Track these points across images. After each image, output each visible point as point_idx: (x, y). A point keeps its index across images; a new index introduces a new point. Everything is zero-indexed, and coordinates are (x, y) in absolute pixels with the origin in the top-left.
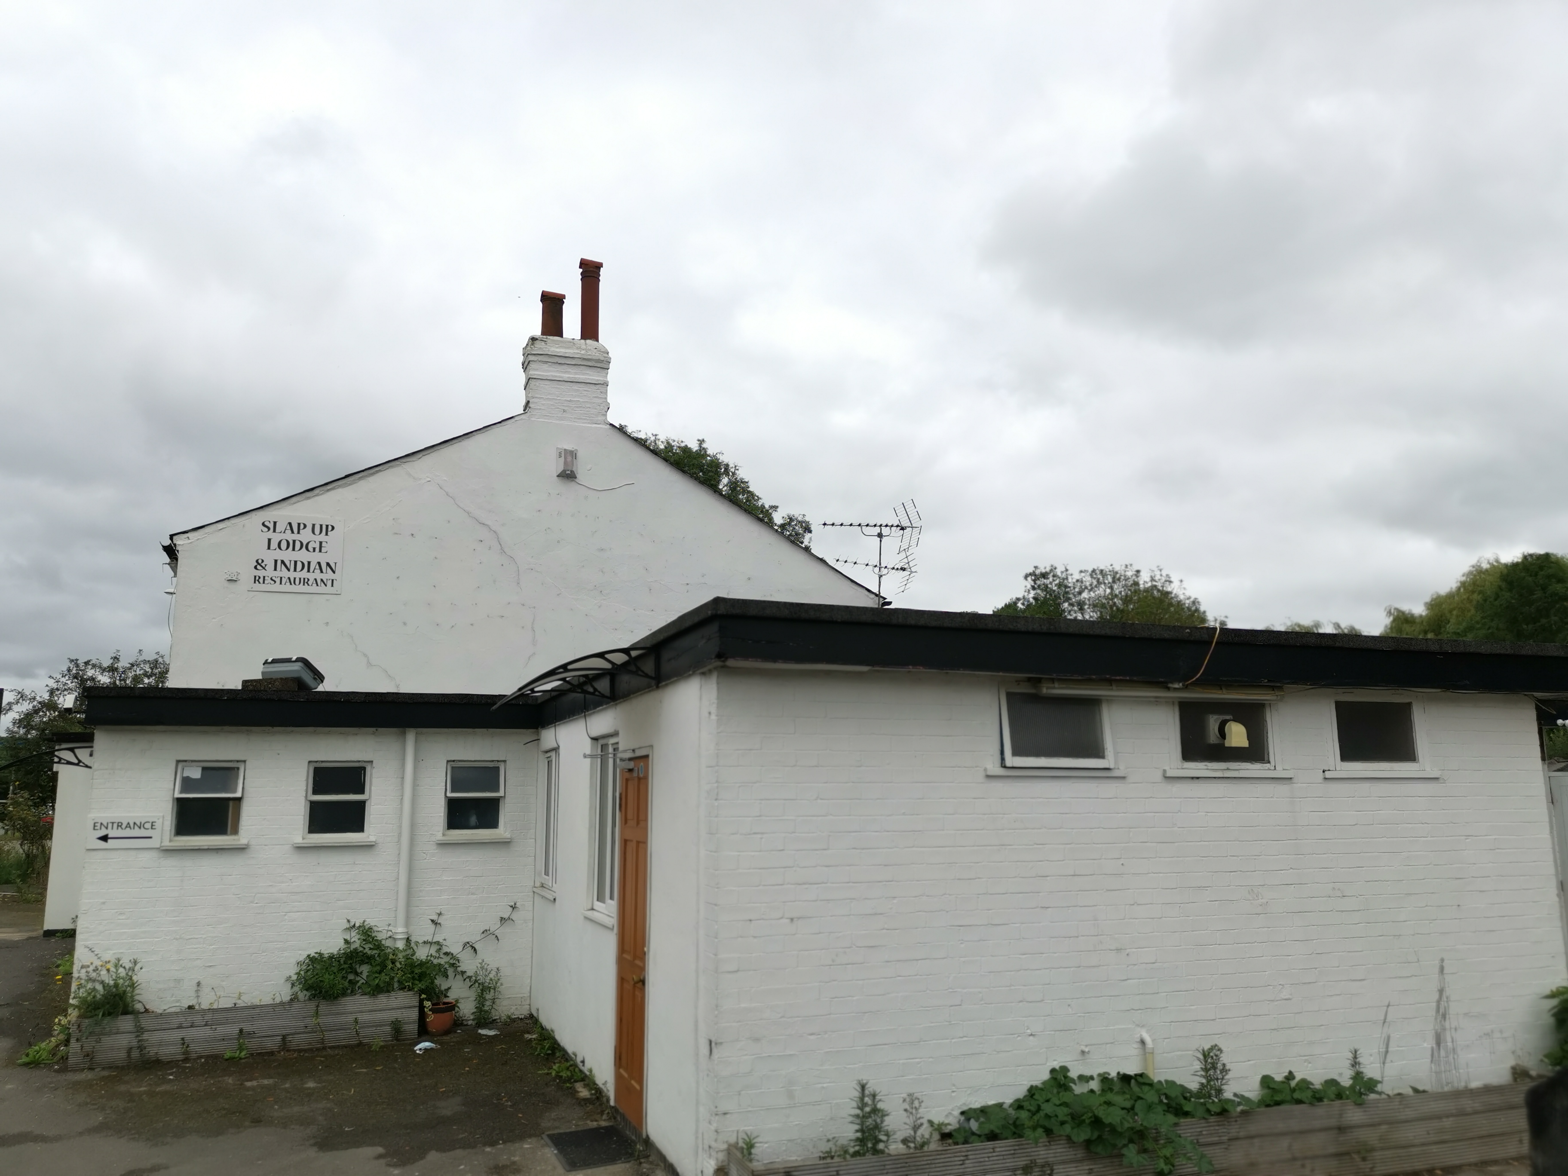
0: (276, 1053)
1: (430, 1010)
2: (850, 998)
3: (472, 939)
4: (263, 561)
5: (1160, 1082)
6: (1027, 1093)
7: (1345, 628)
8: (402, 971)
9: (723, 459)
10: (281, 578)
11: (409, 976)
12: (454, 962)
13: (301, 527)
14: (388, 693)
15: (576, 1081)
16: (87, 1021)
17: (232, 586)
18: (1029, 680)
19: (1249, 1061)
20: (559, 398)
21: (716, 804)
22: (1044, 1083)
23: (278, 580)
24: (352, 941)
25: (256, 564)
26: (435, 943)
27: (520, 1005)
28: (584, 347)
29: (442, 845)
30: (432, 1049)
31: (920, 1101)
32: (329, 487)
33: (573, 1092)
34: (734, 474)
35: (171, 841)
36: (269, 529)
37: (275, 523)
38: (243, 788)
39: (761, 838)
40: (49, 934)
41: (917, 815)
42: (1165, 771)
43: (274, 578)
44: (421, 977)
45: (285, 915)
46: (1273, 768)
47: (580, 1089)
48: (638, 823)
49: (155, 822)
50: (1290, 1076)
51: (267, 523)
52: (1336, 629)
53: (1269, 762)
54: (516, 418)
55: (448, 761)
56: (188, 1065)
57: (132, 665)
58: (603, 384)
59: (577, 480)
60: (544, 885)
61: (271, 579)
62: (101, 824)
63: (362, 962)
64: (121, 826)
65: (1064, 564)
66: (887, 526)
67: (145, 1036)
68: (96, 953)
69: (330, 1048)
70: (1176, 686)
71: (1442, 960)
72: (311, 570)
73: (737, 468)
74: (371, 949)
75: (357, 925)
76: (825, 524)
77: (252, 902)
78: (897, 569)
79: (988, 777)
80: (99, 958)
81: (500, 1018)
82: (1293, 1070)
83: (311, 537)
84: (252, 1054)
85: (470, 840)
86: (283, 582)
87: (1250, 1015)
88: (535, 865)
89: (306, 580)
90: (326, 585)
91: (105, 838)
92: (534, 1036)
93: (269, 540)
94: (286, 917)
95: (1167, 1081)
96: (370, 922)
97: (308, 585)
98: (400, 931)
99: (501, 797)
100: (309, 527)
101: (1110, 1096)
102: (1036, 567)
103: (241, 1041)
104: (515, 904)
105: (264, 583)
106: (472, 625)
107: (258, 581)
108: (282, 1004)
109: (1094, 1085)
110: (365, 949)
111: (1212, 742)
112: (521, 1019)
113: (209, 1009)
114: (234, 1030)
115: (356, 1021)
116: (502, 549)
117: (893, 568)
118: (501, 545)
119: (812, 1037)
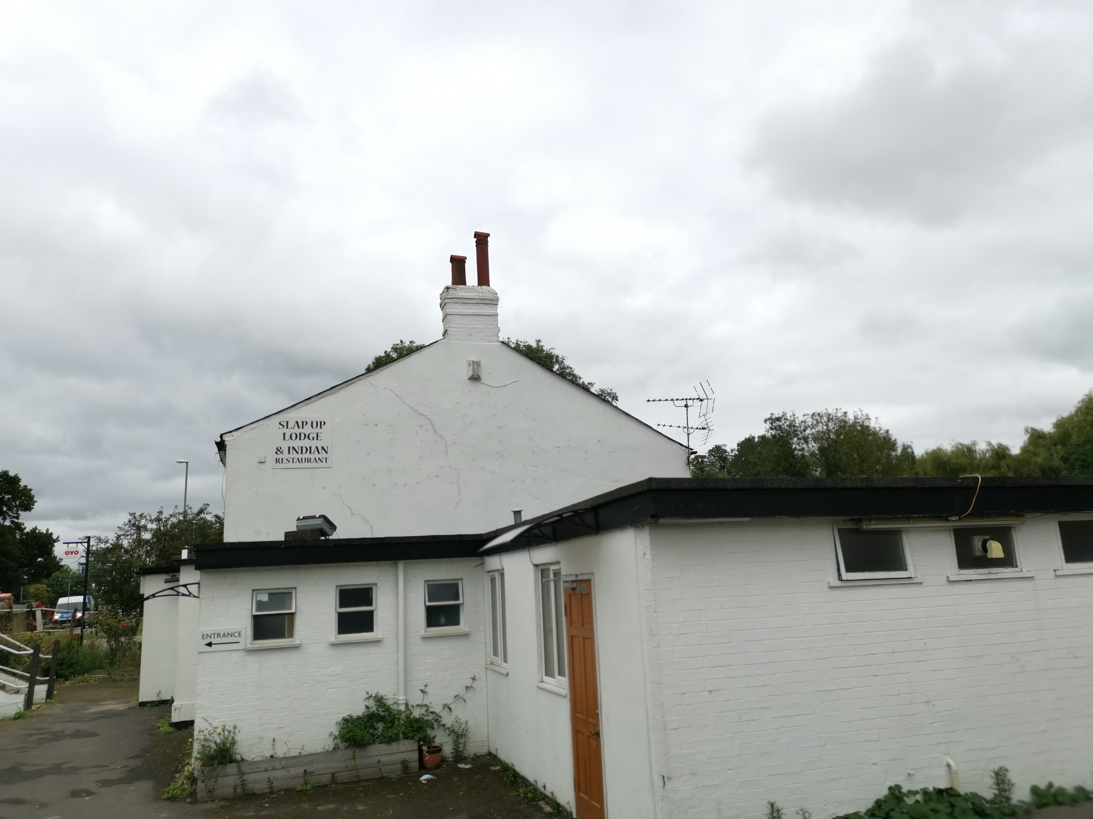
0: (329, 785)
1: (427, 752)
2: (753, 743)
3: (448, 702)
4: (281, 448)
5: (966, 794)
6: (875, 805)
8: (404, 726)
9: (555, 352)
10: (293, 459)
11: (410, 729)
12: (438, 718)
13: (304, 423)
14: (386, 538)
15: (539, 800)
16: (207, 768)
17: (262, 466)
18: (852, 520)
19: (1023, 776)
20: (466, 327)
21: (656, 615)
22: (885, 797)
23: (291, 460)
24: (370, 707)
25: (277, 450)
26: (424, 705)
27: (482, 746)
28: (481, 291)
29: (425, 638)
30: (431, 779)
31: (810, 813)
32: (320, 396)
33: (541, 809)
34: (562, 362)
35: (251, 644)
36: (284, 426)
37: (287, 422)
38: (296, 606)
39: (686, 637)
40: (143, 704)
41: (786, 616)
42: (948, 577)
43: (288, 459)
45: (327, 691)
46: (1020, 571)
47: (544, 806)
48: (583, 625)
49: (241, 632)
50: (1050, 785)
51: (282, 423)
52: (988, 446)
53: (1017, 567)
54: (439, 342)
55: (425, 581)
56: (274, 796)
58: (495, 315)
59: (481, 381)
60: (493, 663)
61: (287, 460)
62: (207, 635)
63: (378, 721)
64: (219, 636)
65: (792, 411)
66: (690, 399)
67: (245, 777)
68: (209, 722)
69: (364, 780)
72: (312, 452)
75: (373, 695)
76: (648, 401)
77: (305, 683)
78: (700, 428)
79: (831, 587)
80: (211, 725)
81: (469, 756)
82: (1052, 781)
83: (312, 430)
84: (313, 787)
85: (443, 634)
86: (295, 461)
88: (486, 650)
89: (309, 459)
90: (322, 462)
91: (210, 644)
92: (498, 768)
93: (284, 434)
94: (327, 692)
95: (971, 793)
96: (382, 693)
97: (311, 462)
98: (401, 698)
99: (461, 604)
100: (309, 424)
101: (932, 805)
102: (772, 414)
103: (306, 778)
104: (474, 677)
105: (282, 463)
106: (418, 483)
107: (278, 461)
108: (328, 751)
109: (919, 797)
110: (379, 711)
111: (977, 555)
112: (483, 756)
113: (284, 757)
114: (300, 771)
115: (379, 762)
116: (435, 430)
117: (697, 428)
118: (434, 428)
119: (730, 772)
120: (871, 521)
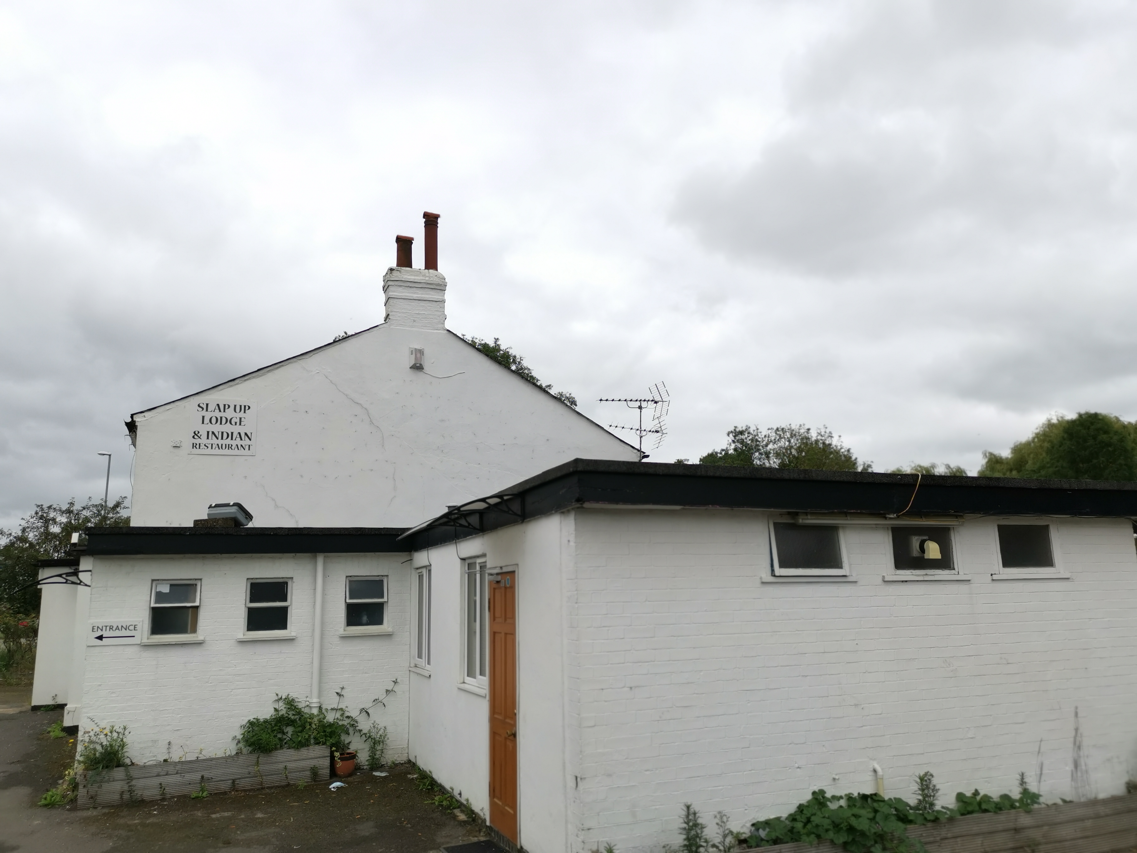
0: (228, 793)
1: (339, 759)
2: (673, 744)
3: (366, 706)
4: (199, 432)
5: (890, 799)
6: (798, 810)
7: (954, 468)
8: (316, 730)
9: (512, 352)
10: (212, 444)
11: (323, 734)
12: (354, 723)
13: (226, 407)
14: (304, 528)
15: (454, 808)
16: (90, 772)
17: (176, 450)
18: (789, 513)
19: (948, 782)
20: (410, 312)
21: (577, 606)
22: (808, 802)
23: (210, 446)
24: (280, 710)
25: (194, 434)
26: (340, 709)
27: (401, 754)
28: (427, 275)
29: (343, 638)
30: (342, 787)
31: (728, 816)
32: (246, 378)
33: (455, 817)
34: (519, 363)
35: (148, 639)
36: (203, 409)
37: (207, 405)
38: (200, 599)
39: (608, 630)
40: (36, 708)
41: (715, 611)
42: (883, 577)
43: (207, 445)
44: (332, 734)
45: (231, 691)
46: (957, 573)
47: (458, 814)
48: (505, 620)
49: (137, 625)
50: (976, 793)
51: (201, 405)
52: (947, 469)
53: (954, 569)
54: (380, 327)
55: (347, 577)
56: (165, 803)
57: (84, 508)
58: (441, 301)
59: (423, 370)
60: (417, 666)
61: (205, 445)
62: (98, 627)
63: (288, 725)
64: (112, 629)
65: (755, 425)
66: (645, 400)
67: (133, 783)
68: (96, 722)
69: (268, 788)
70: (892, 516)
71: (1076, 708)
72: (234, 438)
73: (522, 359)
74: (293, 715)
75: (284, 697)
76: (601, 400)
77: (207, 682)
78: (653, 431)
79: (763, 583)
80: (98, 726)
81: (387, 764)
82: (978, 788)
83: (234, 414)
84: (210, 794)
85: (364, 634)
86: (214, 447)
87: (947, 750)
88: (410, 651)
89: (230, 446)
90: (244, 449)
91: (100, 638)
92: (415, 776)
93: (203, 417)
94: (232, 693)
95: (895, 798)
96: (293, 695)
97: (232, 449)
98: (314, 701)
99: (385, 602)
100: (232, 407)
101: (855, 811)
102: (736, 427)
103: (203, 784)
104: (396, 680)
105: (199, 448)
106: (350, 476)
107: (195, 447)
108: (230, 757)
109: (843, 803)
110: (289, 715)
111: (914, 555)
112: (402, 764)
113: (179, 762)
114: (197, 776)
115: (286, 768)
116: (371, 421)
117: (650, 431)
118: (370, 418)
119: (648, 773)
120: (807, 515)
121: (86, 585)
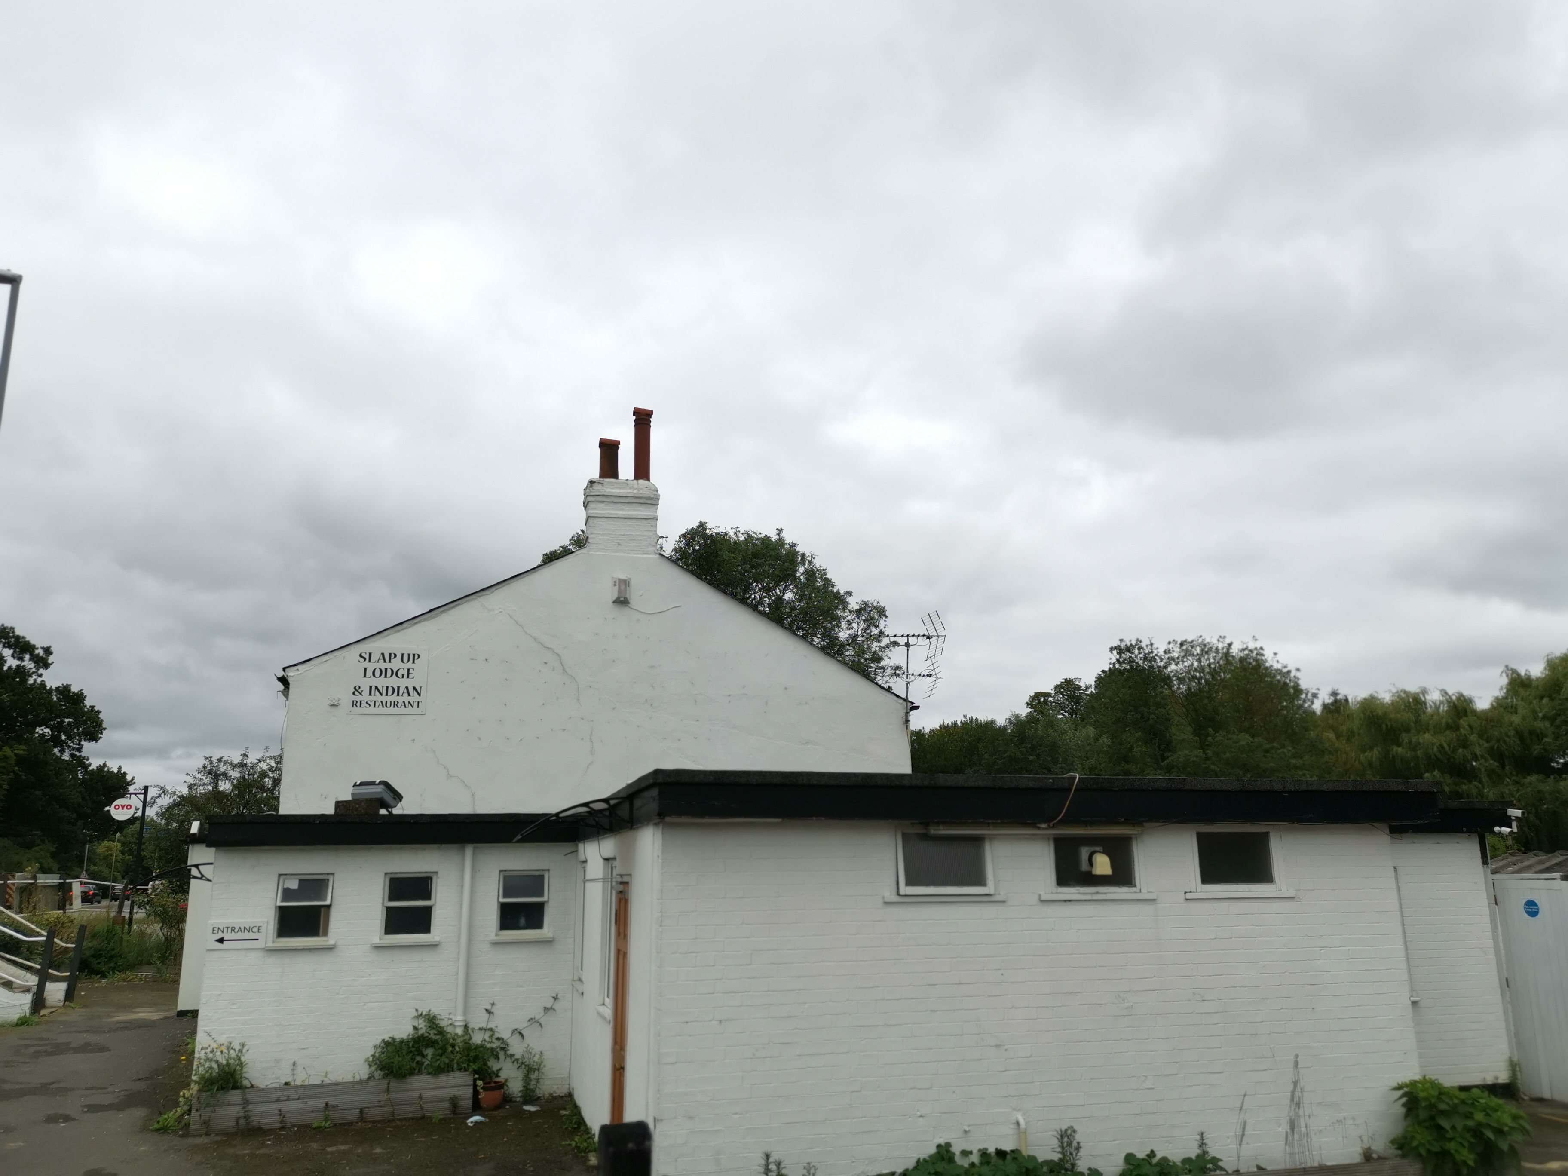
0: (355, 1123)
1: (482, 1088)
2: (768, 1085)
3: (520, 1026)
4: (360, 687)
6: (915, 1165)
7: (1453, 695)
8: (460, 1054)
10: (375, 702)
11: (465, 1058)
12: (505, 1046)
13: (392, 656)
14: (447, 814)
15: (590, 1151)
16: (205, 1094)
17: (333, 709)
18: (918, 825)
19: (1114, 1140)
20: (615, 533)
21: (660, 930)
22: (931, 1156)
23: (372, 704)
24: (419, 1028)
25: (354, 690)
26: (489, 1029)
27: (561, 1084)
28: (637, 486)
29: (496, 944)
30: (481, 1122)
31: (816, 1168)
32: (415, 621)
33: (586, 1161)
35: (273, 942)
36: (365, 659)
37: (370, 654)
38: (332, 897)
40: (181, 1014)
41: (825, 936)
42: (1040, 895)
43: (368, 702)
44: (476, 1059)
45: (365, 1005)
46: (1138, 891)
47: (592, 1158)
48: (624, 939)
49: (261, 926)
50: (1152, 1154)
51: (363, 655)
53: (1135, 886)
55: (501, 871)
56: (283, 1132)
58: (653, 519)
59: (630, 605)
61: (367, 703)
62: (219, 928)
63: (427, 1046)
64: (234, 930)
65: (1149, 638)
66: (913, 636)
67: (251, 1107)
68: (213, 1037)
69: (400, 1119)
70: (1045, 825)
71: (1297, 1056)
72: (400, 694)
74: (435, 1034)
75: (424, 1013)
77: (338, 994)
78: (923, 676)
79: (886, 903)
80: (215, 1041)
81: (544, 1096)
82: (1155, 1149)
83: (401, 665)
84: (335, 1125)
85: (520, 939)
86: (377, 705)
87: (1116, 1102)
88: (574, 961)
89: (396, 703)
90: (413, 707)
91: (221, 941)
92: (567, 1112)
93: (365, 669)
94: (366, 1007)
96: (435, 1011)
97: (398, 707)
98: (459, 1019)
99: (546, 901)
100: (399, 657)
102: (1121, 640)
103: (327, 1113)
104: (557, 995)
105: (360, 706)
106: (538, 738)
107: (356, 705)
108: (361, 1081)
109: (975, 1159)
110: (430, 1034)
111: (1082, 870)
112: (562, 1097)
113: (302, 1085)
114: (321, 1103)
115: (420, 1097)
116: (564, 669)
117: (920, 675)
118: (563, 666)
119: (736, 1116)
121: (208, 880)
